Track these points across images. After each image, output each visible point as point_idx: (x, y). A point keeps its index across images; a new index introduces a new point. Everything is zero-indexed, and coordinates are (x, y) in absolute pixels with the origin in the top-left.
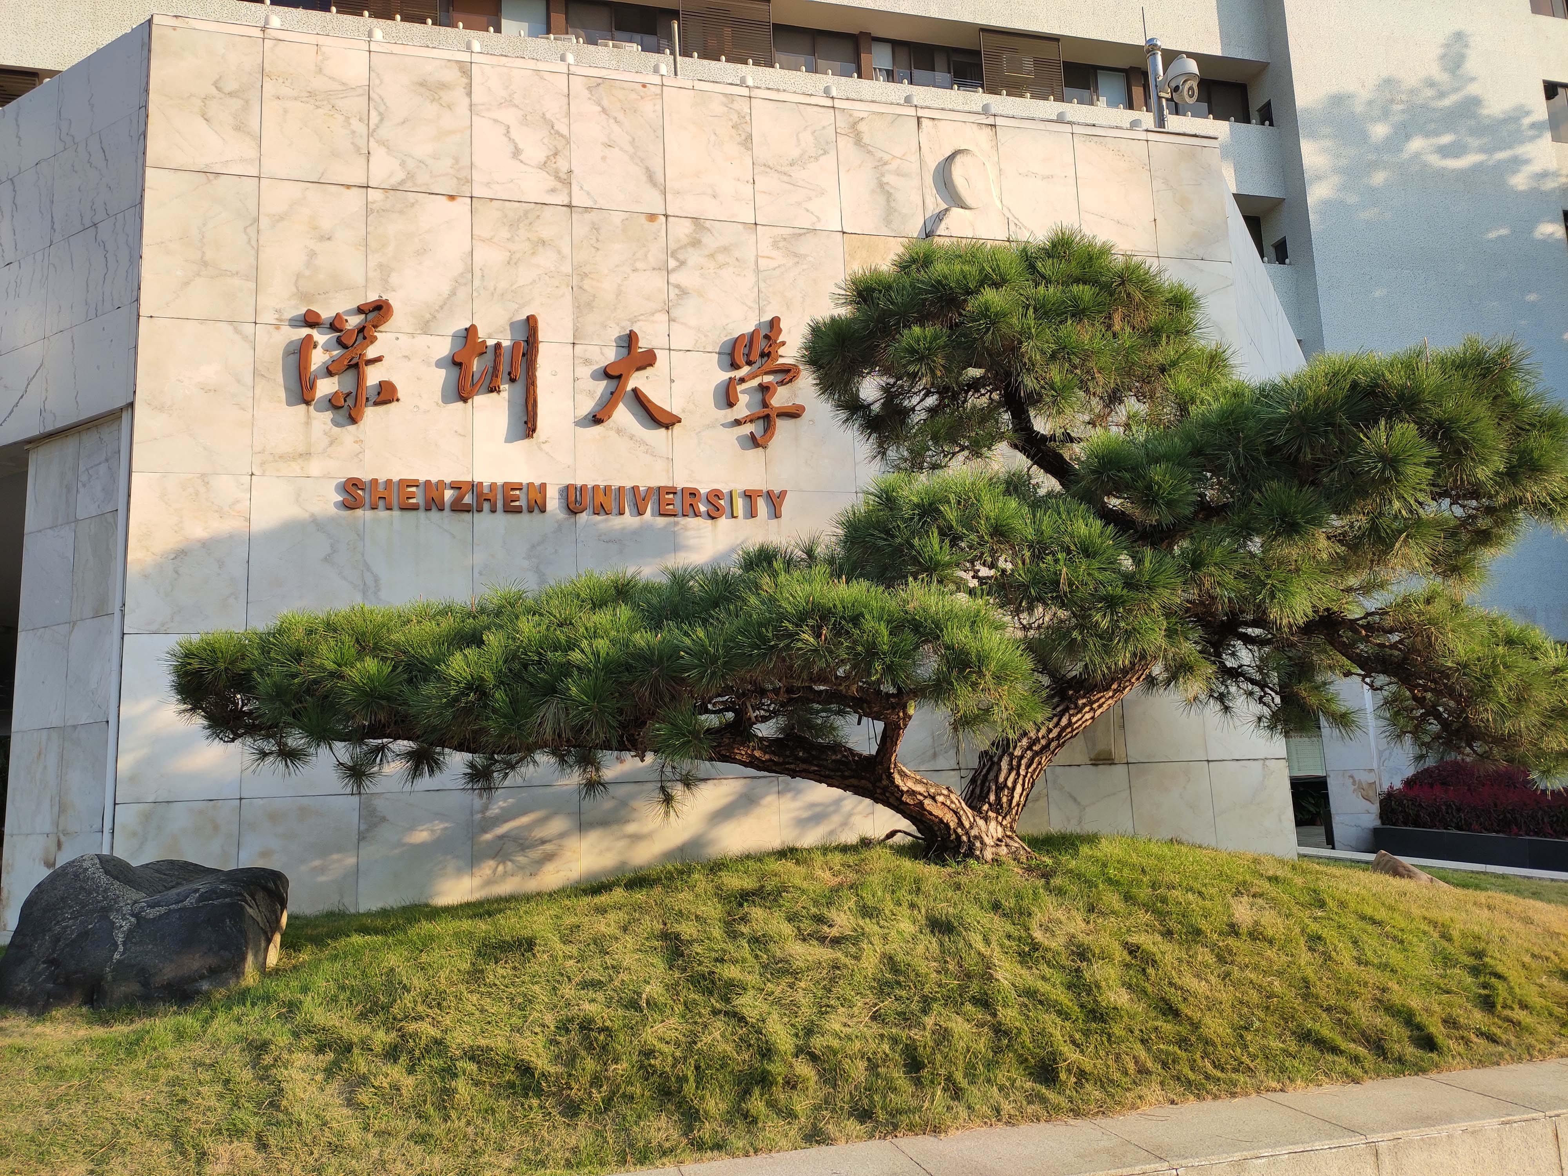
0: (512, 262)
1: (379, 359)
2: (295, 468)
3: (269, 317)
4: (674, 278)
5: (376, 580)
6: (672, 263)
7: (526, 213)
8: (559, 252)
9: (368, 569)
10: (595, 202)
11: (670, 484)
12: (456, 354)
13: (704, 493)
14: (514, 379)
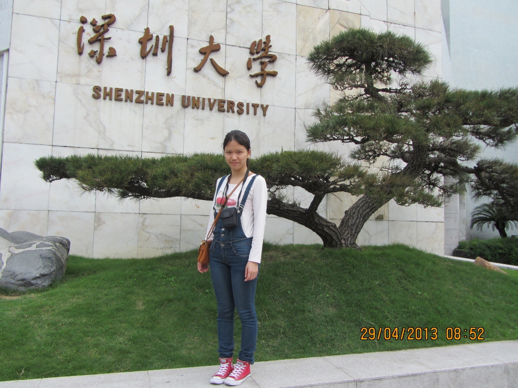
0: (164, 3)
1: (110, 38)
2: (73, 80)
3: (65, 18)
4: (229, 16)
6: (229, 10)
8: (184, 1)
9: (101, 123)
11: (223, 99)
12: (140, 39)
13: (236, 103)
14: (163, 51)
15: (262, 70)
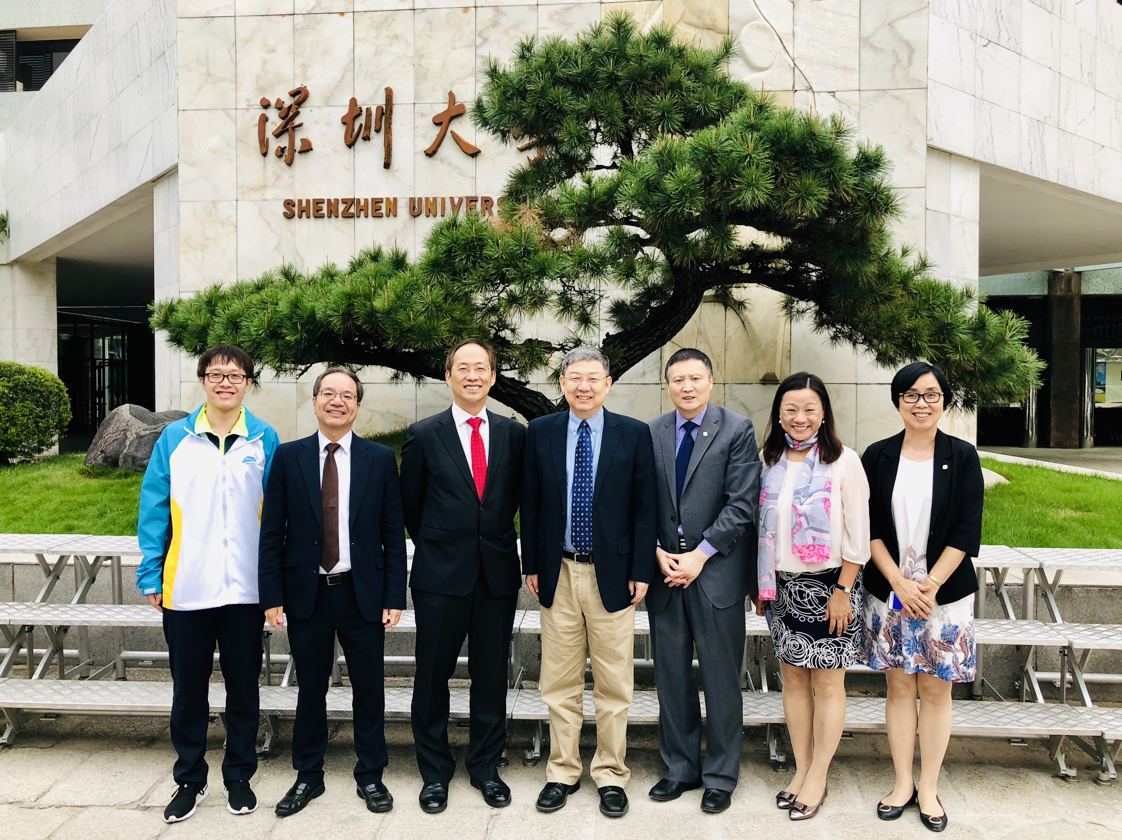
0: (378, 53)
1: (300, 125)
2: (258, 195)
3: (242, 105)
4: (481, 51)
5: (302, 261)
6: (479, 41)
7: (387, 17)
8: (406, 42)
9: (298, 254)
11: (474, 195)
12: (343, 118)
13: (495, 201)
14: (378, 131)
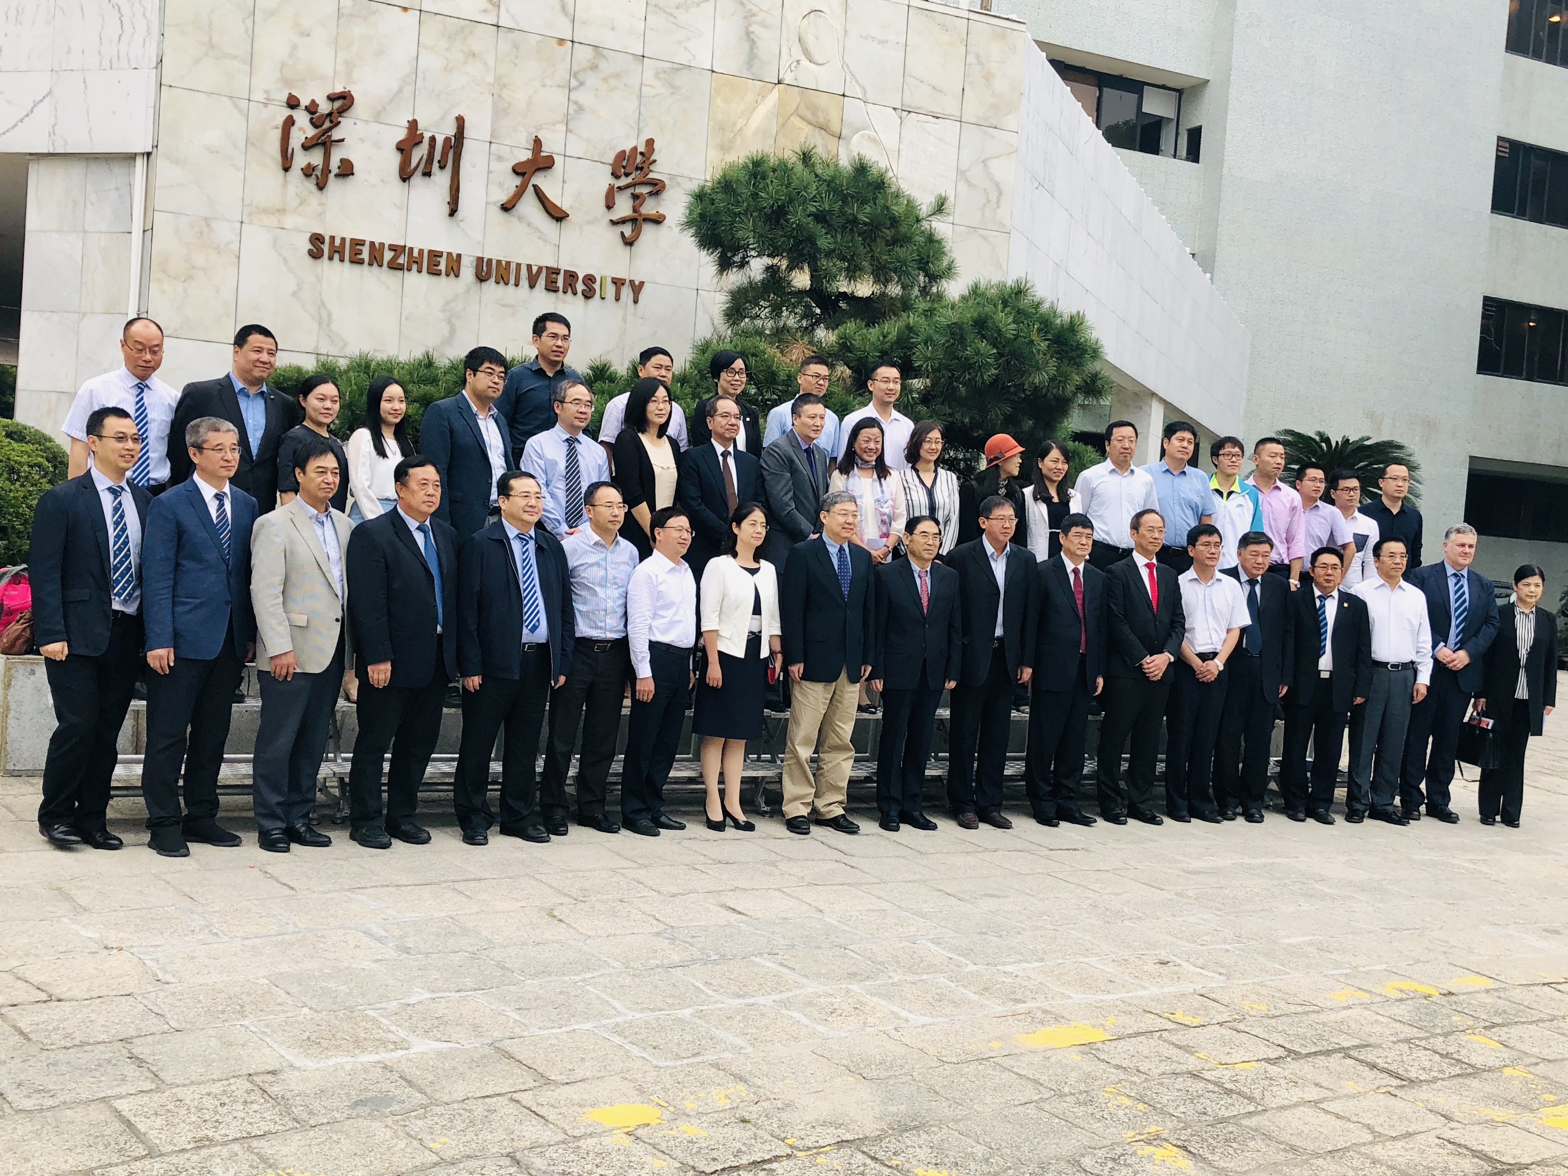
0: (447, 69)
1: (343, 140)
2: (273, 221)
3: (259, 96)
4: (573, 96)
5: (330, 315)
6: (574, 83)
7: (463, 28)
8: (486, 64)
9: (324, 305)
10: (518, 24)
11: (555, 266)
12: (401, 142)
13: (581, 277)
14: (442, 167)
15: (635, 210)
